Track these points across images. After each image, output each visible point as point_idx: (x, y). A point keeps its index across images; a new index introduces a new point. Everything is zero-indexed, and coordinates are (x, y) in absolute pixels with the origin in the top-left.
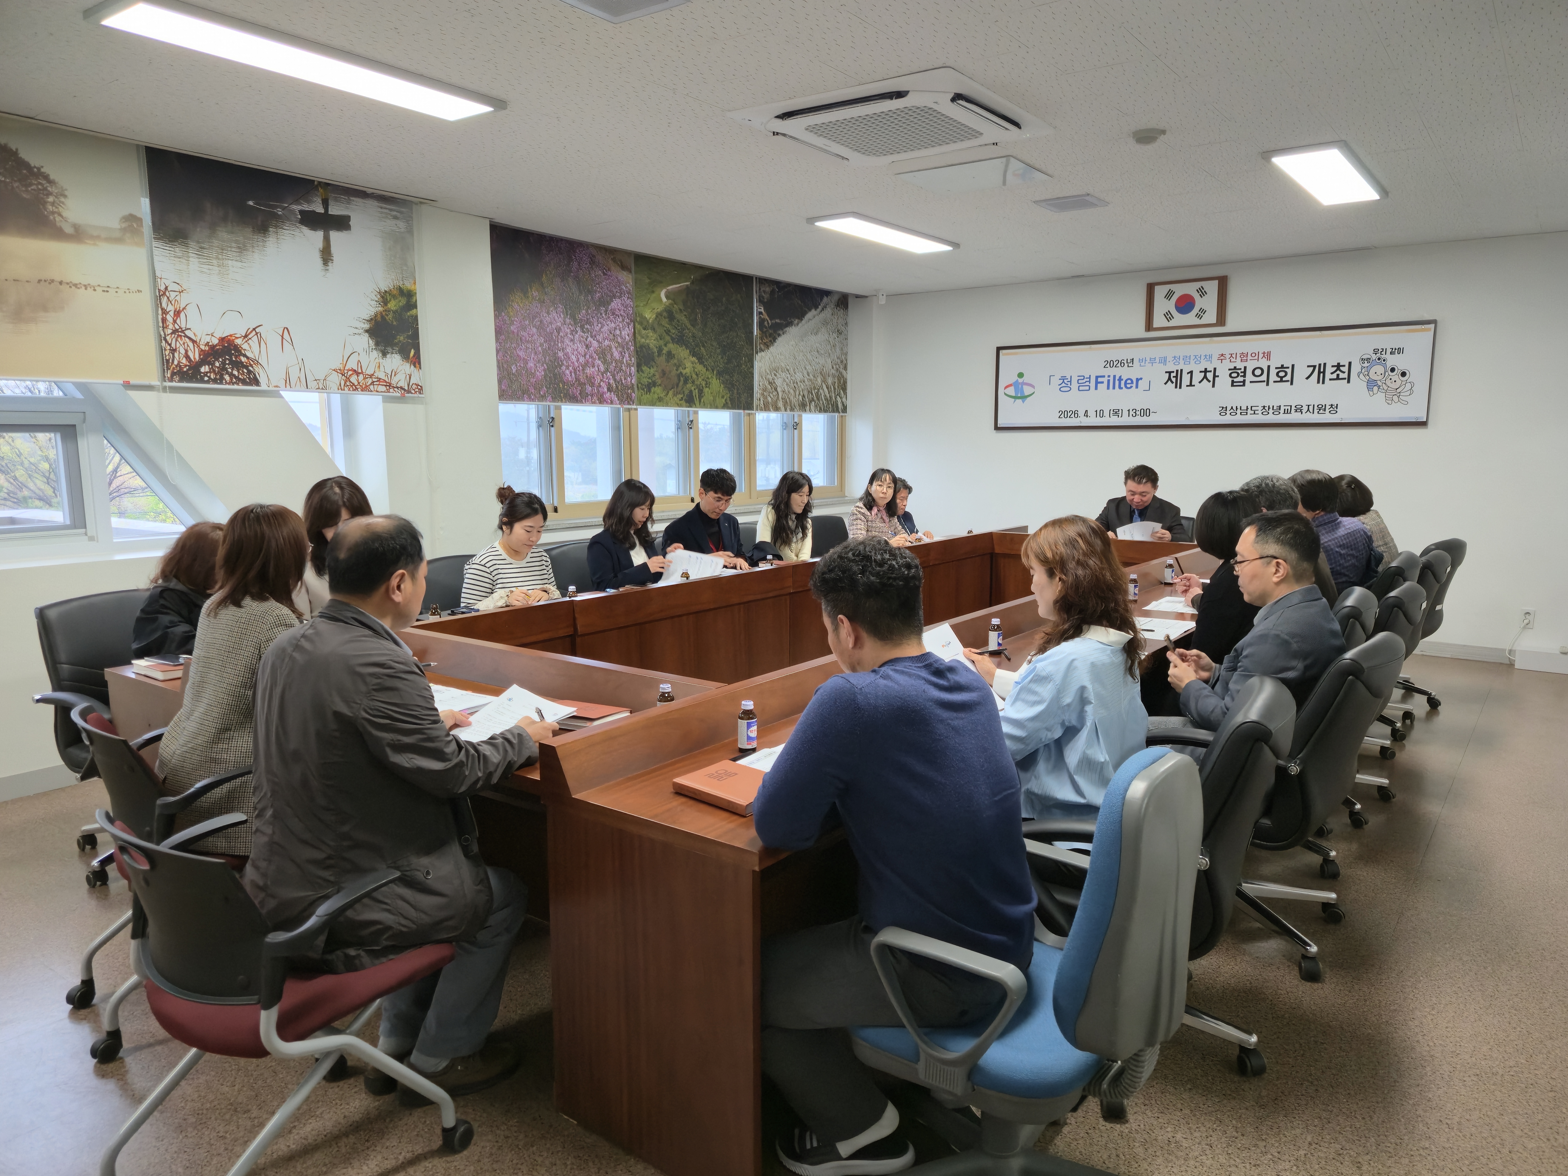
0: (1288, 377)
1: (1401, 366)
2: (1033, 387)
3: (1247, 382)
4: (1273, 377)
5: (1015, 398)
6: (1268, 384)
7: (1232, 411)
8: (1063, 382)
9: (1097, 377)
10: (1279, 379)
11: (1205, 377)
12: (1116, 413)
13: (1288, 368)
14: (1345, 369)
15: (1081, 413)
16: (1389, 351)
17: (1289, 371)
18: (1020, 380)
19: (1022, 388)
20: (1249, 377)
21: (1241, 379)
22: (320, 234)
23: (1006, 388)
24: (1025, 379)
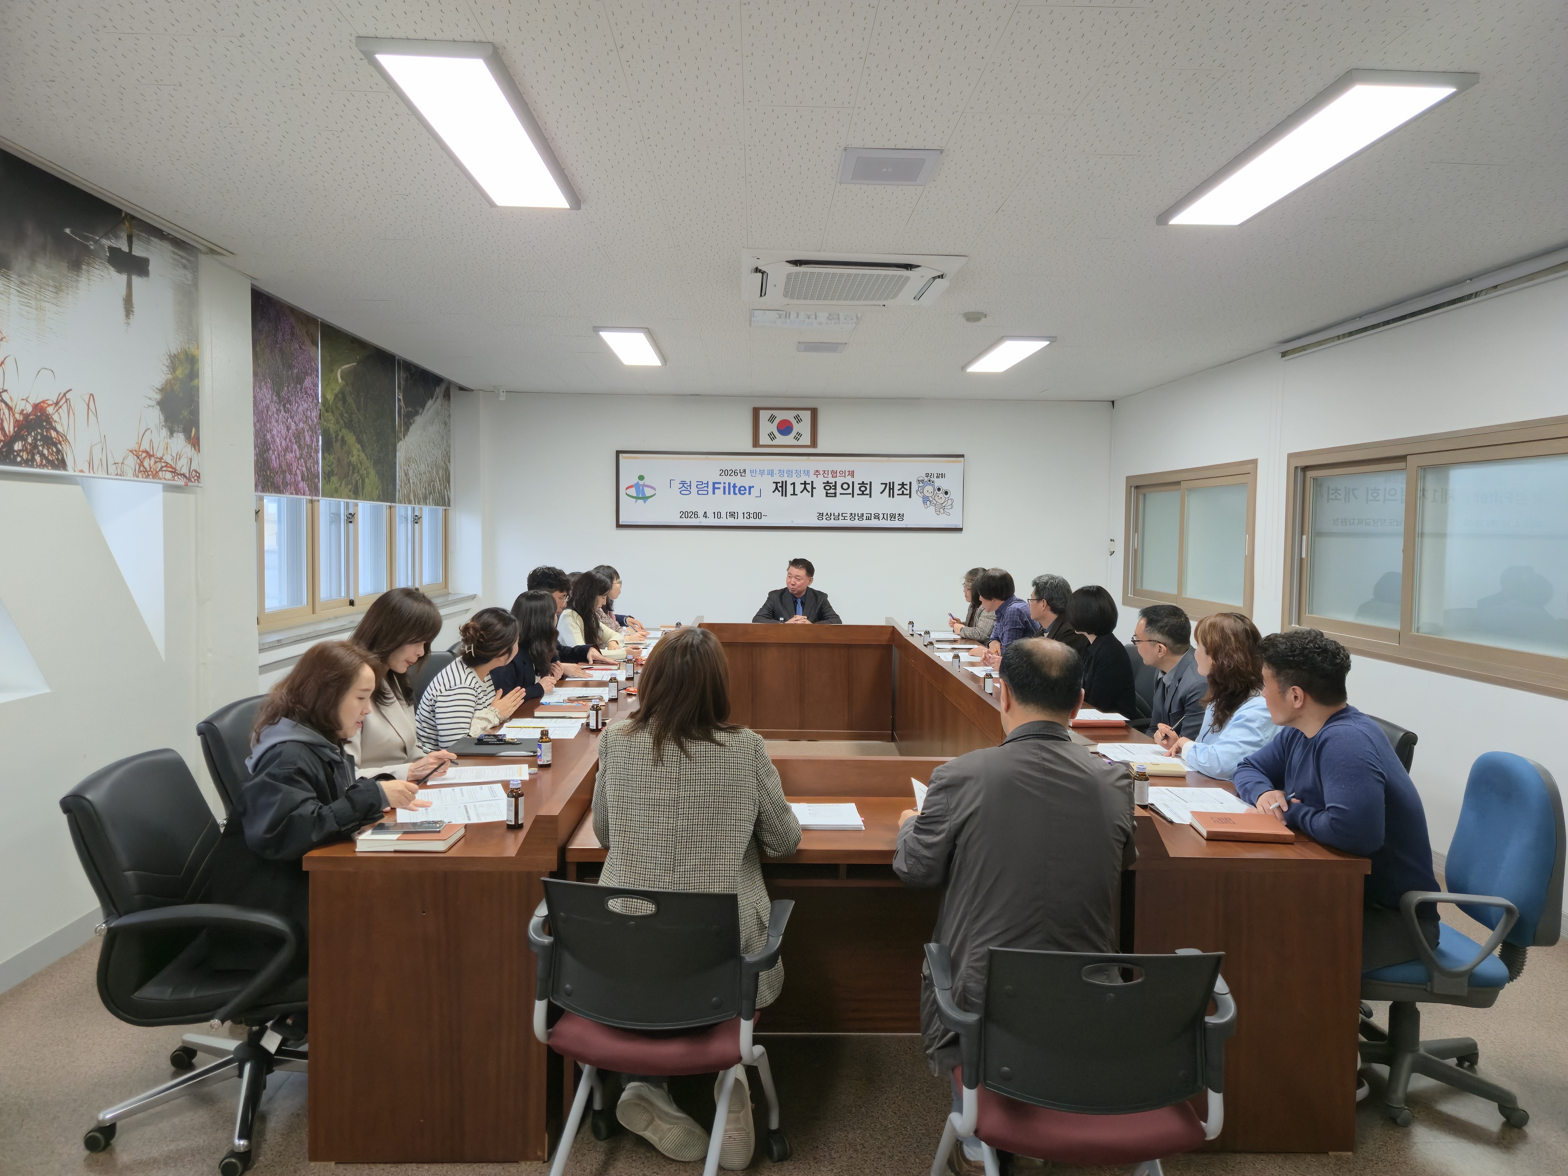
0: (868, 492)
1: (944, 487)
2: (654, 489)
3: (838, 494)
4: (857, 491)
5: (637, 498)
6: (853, 496)
7: (827, 516)
8: (683, 486)
9: (714, 484)
10: (861, 493)
11: (805, 488)
12: (732, 515)
13: (867, 484)
14: (907, 487)
15: (701, 514)
16: (936, 475)
17: (868, 487)
18: (641, 482)
19: (643, 489)
20: (839, 490)
21: (833, 491)
22: (124, 277)
23: (627, 488)
24: (646, 481)
